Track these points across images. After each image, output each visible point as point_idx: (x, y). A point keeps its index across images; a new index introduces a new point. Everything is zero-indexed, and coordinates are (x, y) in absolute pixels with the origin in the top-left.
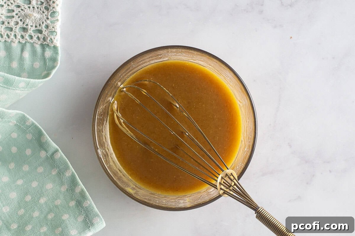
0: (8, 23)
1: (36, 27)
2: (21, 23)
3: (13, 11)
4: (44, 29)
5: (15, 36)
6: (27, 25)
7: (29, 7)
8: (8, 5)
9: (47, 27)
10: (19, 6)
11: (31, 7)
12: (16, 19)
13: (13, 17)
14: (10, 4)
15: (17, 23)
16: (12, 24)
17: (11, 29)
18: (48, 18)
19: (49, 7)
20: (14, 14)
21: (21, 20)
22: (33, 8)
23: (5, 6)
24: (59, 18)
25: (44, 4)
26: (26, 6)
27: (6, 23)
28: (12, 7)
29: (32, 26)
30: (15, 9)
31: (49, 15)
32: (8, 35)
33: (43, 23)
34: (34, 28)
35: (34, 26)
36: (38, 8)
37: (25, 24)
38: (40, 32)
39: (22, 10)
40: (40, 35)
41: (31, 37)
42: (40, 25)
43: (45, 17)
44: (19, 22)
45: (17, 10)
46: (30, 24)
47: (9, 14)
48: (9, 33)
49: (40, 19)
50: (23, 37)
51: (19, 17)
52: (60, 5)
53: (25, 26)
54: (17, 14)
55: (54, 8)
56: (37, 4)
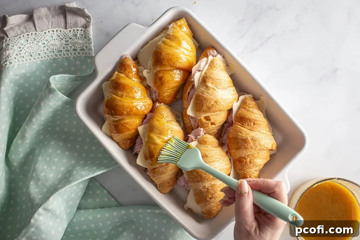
0: (67, 48)
1: (81, 48)
2: (73, 47)
3: (68, 41)
4: (85, 48)
5: (71, 54)
6: (76, 47)
7: (76, 38)
8: (65, 38)
9: (86, 47)
10: (71, 38)
11: (77, 38)
12: (70, 45)
13: (69, 44)
14: (66, 38)
15: (71, 47)
16: (69, 48)
17: (68, 51)
18: (86, 43)
19: (86, 36)
20: (69, 42)
21: (73, 45)
22: (78, 38)
23: (64, 39)
24: (92, 41)
25: (84, 36)
26: (75, 38)
27: (66, 48)
28: (68, 39)
29: (79, 48)
30: (69, 40)
31: (87, 40)
32: (67, 54)
33: (84, 45)
34: (80, 48)
35: (80, 47)
36: (81, 38)
37: (75, 47)
38: (83, 50)
39: (73, 40)
40: (84, 52)
41: (79, 53)
42: (83, 47)
43: (85, 42)
44: (72, 46)
45: (70, 41)
46: (78, 46)
47: (67, 43)
48: (68, 53)
49: (82, 43)
50: (75, 54)
51: (72, 44)
52: (92, 35)
53: (75, 48)
54: (70, 43)
55: (88, 37)
56: (80, 36)
